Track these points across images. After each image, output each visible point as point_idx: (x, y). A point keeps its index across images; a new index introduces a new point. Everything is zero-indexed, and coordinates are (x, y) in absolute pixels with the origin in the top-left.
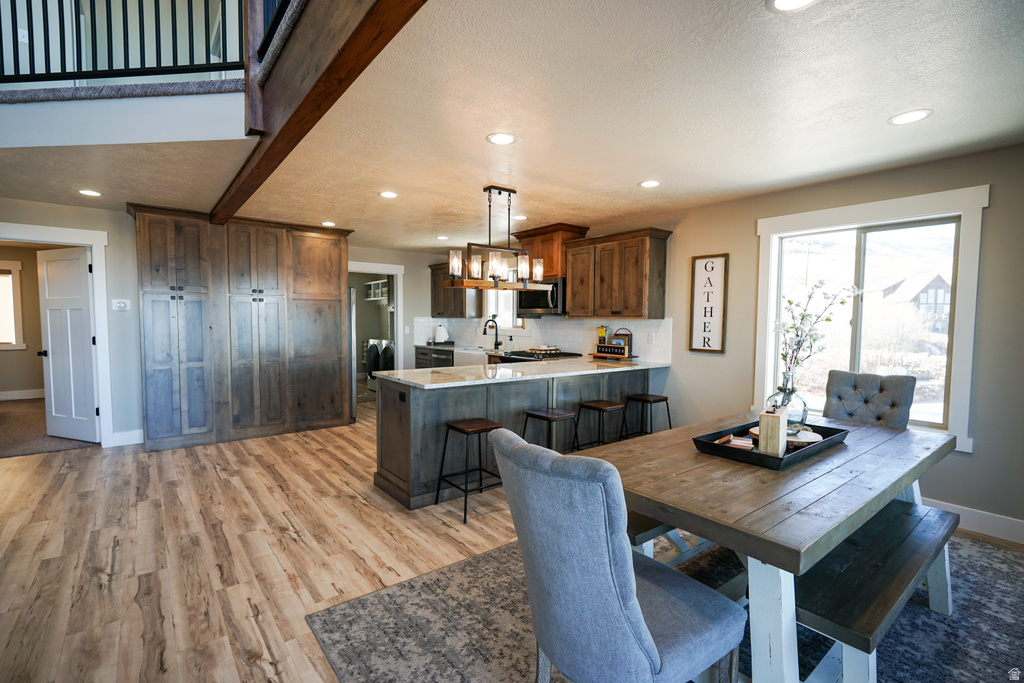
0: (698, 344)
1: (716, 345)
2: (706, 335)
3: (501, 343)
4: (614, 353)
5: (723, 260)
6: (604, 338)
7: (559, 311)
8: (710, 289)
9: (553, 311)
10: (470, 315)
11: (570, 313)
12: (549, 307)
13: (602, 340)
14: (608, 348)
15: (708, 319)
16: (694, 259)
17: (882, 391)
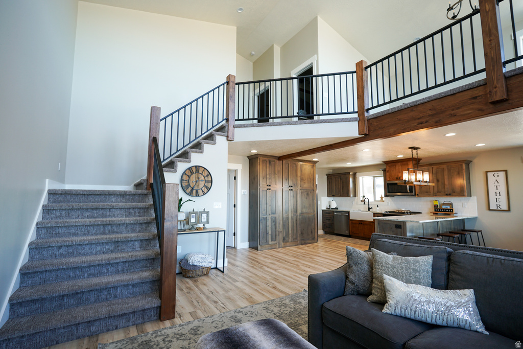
0: (493, 207)
1: (504, 208)
2: (497, 203)
3: (371, 208)
4: (446, 211)
5: (505, 172)
6: (437, 205)
7: (413, 194)
8: (497, 184)
9: (410, 194)
10: (351, 195)
11: (419, 195)
12: (407, 192)
13: (436, 206)
14: (442, 209)
15: (498, 197)
16: (487, 172)
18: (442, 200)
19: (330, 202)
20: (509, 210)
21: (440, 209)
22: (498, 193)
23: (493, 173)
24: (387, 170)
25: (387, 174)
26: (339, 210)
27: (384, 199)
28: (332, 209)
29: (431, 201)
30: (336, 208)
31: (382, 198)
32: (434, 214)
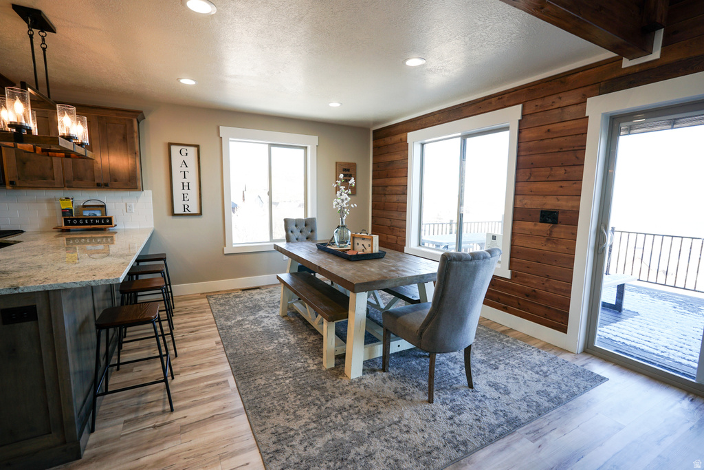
0: (178, 209)
1: (194, 210)
2: (185, 203)
4: (94, 223)
5: (195, 149)
6: (70, 211)
8: (186, 169)
11: (18, 183)
14: (84, 219)
15: (186, 191)
16: (170, 145)
17: (306, 225)
18: (82, 198)
20: (200, 214)
21: (78, 219)
22: (186, 184)
23: (180, 147)
29: (50, 201)
32: (63, 230)
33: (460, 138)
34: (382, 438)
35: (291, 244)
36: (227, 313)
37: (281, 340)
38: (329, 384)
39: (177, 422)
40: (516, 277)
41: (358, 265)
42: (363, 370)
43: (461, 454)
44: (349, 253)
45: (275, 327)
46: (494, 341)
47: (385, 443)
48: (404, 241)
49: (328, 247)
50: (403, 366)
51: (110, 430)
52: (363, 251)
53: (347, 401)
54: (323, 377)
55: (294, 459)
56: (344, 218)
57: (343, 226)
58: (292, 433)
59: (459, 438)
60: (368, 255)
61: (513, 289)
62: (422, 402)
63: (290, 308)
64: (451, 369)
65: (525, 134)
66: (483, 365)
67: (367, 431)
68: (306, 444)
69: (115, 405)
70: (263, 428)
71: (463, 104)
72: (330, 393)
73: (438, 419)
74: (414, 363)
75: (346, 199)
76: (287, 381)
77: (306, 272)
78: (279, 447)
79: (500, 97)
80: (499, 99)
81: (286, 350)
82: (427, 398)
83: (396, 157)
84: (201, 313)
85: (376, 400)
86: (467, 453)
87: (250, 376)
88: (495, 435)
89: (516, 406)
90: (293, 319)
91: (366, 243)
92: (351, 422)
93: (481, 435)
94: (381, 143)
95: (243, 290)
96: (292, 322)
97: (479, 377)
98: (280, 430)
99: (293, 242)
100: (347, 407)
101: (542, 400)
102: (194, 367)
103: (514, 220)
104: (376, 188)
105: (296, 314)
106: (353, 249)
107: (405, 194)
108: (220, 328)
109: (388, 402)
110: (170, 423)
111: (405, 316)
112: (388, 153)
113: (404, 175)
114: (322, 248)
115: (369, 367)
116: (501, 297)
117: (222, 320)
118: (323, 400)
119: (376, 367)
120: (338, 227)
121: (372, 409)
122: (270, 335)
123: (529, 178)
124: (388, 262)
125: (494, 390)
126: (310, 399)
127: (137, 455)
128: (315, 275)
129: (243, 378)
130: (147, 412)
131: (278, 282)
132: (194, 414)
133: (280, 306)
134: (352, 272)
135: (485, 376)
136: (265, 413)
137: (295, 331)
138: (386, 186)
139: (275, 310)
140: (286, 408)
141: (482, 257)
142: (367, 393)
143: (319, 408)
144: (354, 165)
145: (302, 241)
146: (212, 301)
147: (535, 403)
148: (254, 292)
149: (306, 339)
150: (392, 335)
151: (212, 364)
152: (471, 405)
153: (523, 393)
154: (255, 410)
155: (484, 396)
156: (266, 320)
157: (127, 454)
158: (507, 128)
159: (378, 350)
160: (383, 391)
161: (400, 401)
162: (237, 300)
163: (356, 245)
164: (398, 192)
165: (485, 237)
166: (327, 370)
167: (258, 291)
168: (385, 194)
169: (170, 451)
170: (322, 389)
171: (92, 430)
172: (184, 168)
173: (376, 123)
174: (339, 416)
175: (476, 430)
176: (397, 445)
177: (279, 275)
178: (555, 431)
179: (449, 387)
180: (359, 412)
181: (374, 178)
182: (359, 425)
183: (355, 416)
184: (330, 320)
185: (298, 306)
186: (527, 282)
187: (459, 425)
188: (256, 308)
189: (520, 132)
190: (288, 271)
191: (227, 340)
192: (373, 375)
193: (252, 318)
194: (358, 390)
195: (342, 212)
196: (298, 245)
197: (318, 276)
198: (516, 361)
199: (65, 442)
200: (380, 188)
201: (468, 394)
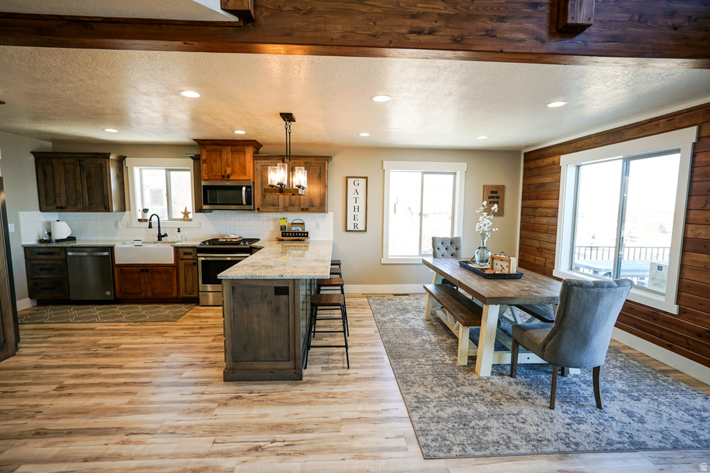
0: (350, 227)
1: (361, 227)
2: (355, 222)
3: (166, 235)
4: (298, 236)
5: (365, 180)
6: (285, 226)
7: (252, 207)
9: (246, 207)
10: (115, 208)
11: (261, 209)
12: (242, 204)
13: (283, 228)
14: (292, 233)
15: (356, 213)
16: (347, 178)
17: (451, 244)
18: (292, 217)
19: (49, 224)
20: (366, 231)
21: (289, 233)
22: (356, 208)
23: (354, 179)
24: (203, 157)
25: (204, 166)
26: (78, 243)
27: (190, 216)
28: (57, 241)
29: (274, 220)
30: (71, 239)
31: (186, 214)
32: (280, 240)
33: (622, 160)
34: (500, 421)
35: (436, 259)
36: (383, 311)
37: (424, 338)
38: (460, 375)
39: (351, 375)
40: (684, 313)
41: (494, 282)
42: (492, 372)
43: (570, 449)
44: (487, 272)
45: (420, 327)
46: (647, 376)
47: (502, 425)
48: (553, 264)
49: (470, 265)
50: (531, 377)
51: (314, 370)
52: (501, 271)
53: (475, 390)
54: (456, 370)
55: (429, 415)
56: (485, 241)
57: (484, 248)
58: (429, 400)
59: (571, 439)
60: (504, 275)
61: (681, 326)
62: (544, 406)
63: (433, 314)
64: (582, 390)
65: (701, 158)
66: (622, 394)
67: (487, 413)
68: (438, 409)
69: (315, 357)
70: (408, 392)
71: (625, 126)
72: (461, 382)
73: (555, 421)
74: (543, 376)
75: (488, 223)
76: (427, 367)
77: (449, 285)
78: (419, 405)
79: (670, 118)
80: (668, 120)
81: (428, 346)
82: (549, 405)
83: (547, 180)
84: (363, 308)
85: (499, 395)
86: (576, 451)
87: (399, 358)
88: (612, 448)
89: (648, 434)
90: (435, 324)
91: (505, 264)
92: (475, 405)
93: (596, 443)
94: (532, 165)
95: (395, 295)
96: (434, 325)
97: (613, 402)
98: (420, 396)
99: (439, 258)
100: (474, 394)
101: (684, 438)
102: (360, 345)
103: (684, 251)
104: (525, 209)
105: (438, 320)
106: (492, 269)
107: (556, 216)
108: (378, 322)
109: (510, 399)
110: (348, 374)
111: (533, 331)
112: (539, 175)
113: (555, 197)
114: (464, 265)
115: (498, 369)
116: (664, 333)
117: (379, 315)
118: (454, 385)
119: (504, 372)
120: (480, 248)
121: (495, 400)
122: (416, 333)
123: (705, 206)
124: (523, 283)
125: (626, 416)
126: (444, 382)
127: (331, 387)
128: (457, 288)
129: (395, 359)
130: (334, 365)
131: (424, 291)
132: (362, 373)
133: (425, 311)
134: (487, 287)
135: (621, 403)
136: (410, 383)
137: (436, 332)
138: (537, 208)
139: (420, 314)
140: (425, 384)
141: (606, 285)
142: (493, 389)
143: (451, 389)
144: (503, 188)
145: (447, 257)
146: (371, 300)
147: (673, 438)
148: (403, 297)
149: (445, 340)
150: (520, 347)
151: (373, 345)
152: (593, 420)
153: (662, 426)
154: (403, 380)
155: (612, 418)
156: (413, 321)
157: (326, 385)
158: (678, 151)
159: (507, 358)
160: (508, 391)
161: (522, 401)
162: (390, 302)
163: (495, 265)
164: (549, 215)
165: (649, 267)
166: (460, 366)
167: (407, 296)
168: (534, 216)
169: (349, 390)
170: (455, 378)
171: (305, 368)
172: (356, 195)
173: (527, 147)
174: (466, 398)
175: (593, 439)
176: (512, 428)
177: (426, 286)
178: (688, 465)
179: (574, 402)
180: (483, 399)
181: (523, 199)
182: (482, 408)
183: (479, 402)
184: (465, 325)
185: (440, 313)
186: (699, 321)
187: (575, 431)
188: (405, 310)
189: (694, 155)
190: (433, 282)
191: (382, 331)
192: (501, 377)
193: (401, 318)
194: (485, 385)
195: (483, 235)
196: (444, 260)
197: (460, 290)
198: (668, 400)
199: (295, 369)
200: (530, 210)
201: (594, 412)
